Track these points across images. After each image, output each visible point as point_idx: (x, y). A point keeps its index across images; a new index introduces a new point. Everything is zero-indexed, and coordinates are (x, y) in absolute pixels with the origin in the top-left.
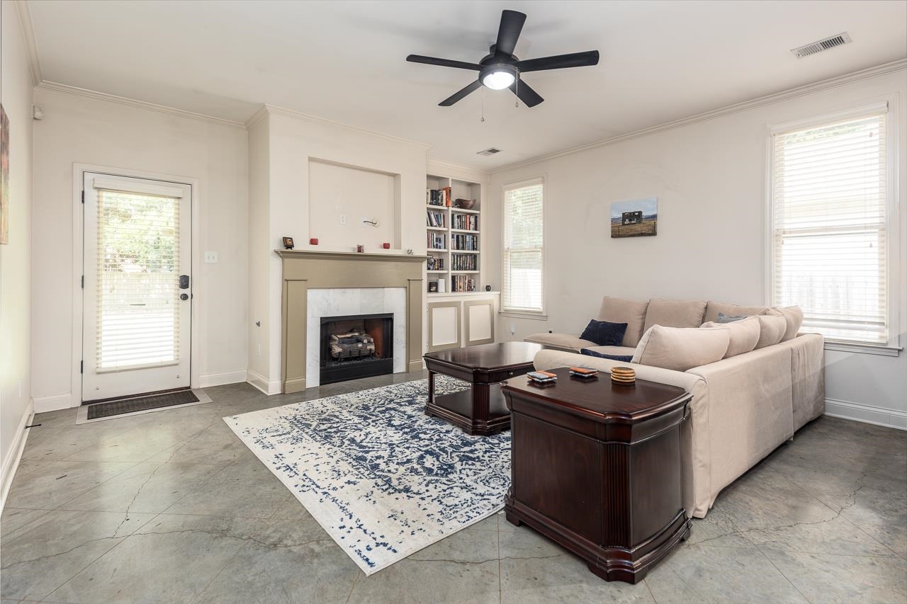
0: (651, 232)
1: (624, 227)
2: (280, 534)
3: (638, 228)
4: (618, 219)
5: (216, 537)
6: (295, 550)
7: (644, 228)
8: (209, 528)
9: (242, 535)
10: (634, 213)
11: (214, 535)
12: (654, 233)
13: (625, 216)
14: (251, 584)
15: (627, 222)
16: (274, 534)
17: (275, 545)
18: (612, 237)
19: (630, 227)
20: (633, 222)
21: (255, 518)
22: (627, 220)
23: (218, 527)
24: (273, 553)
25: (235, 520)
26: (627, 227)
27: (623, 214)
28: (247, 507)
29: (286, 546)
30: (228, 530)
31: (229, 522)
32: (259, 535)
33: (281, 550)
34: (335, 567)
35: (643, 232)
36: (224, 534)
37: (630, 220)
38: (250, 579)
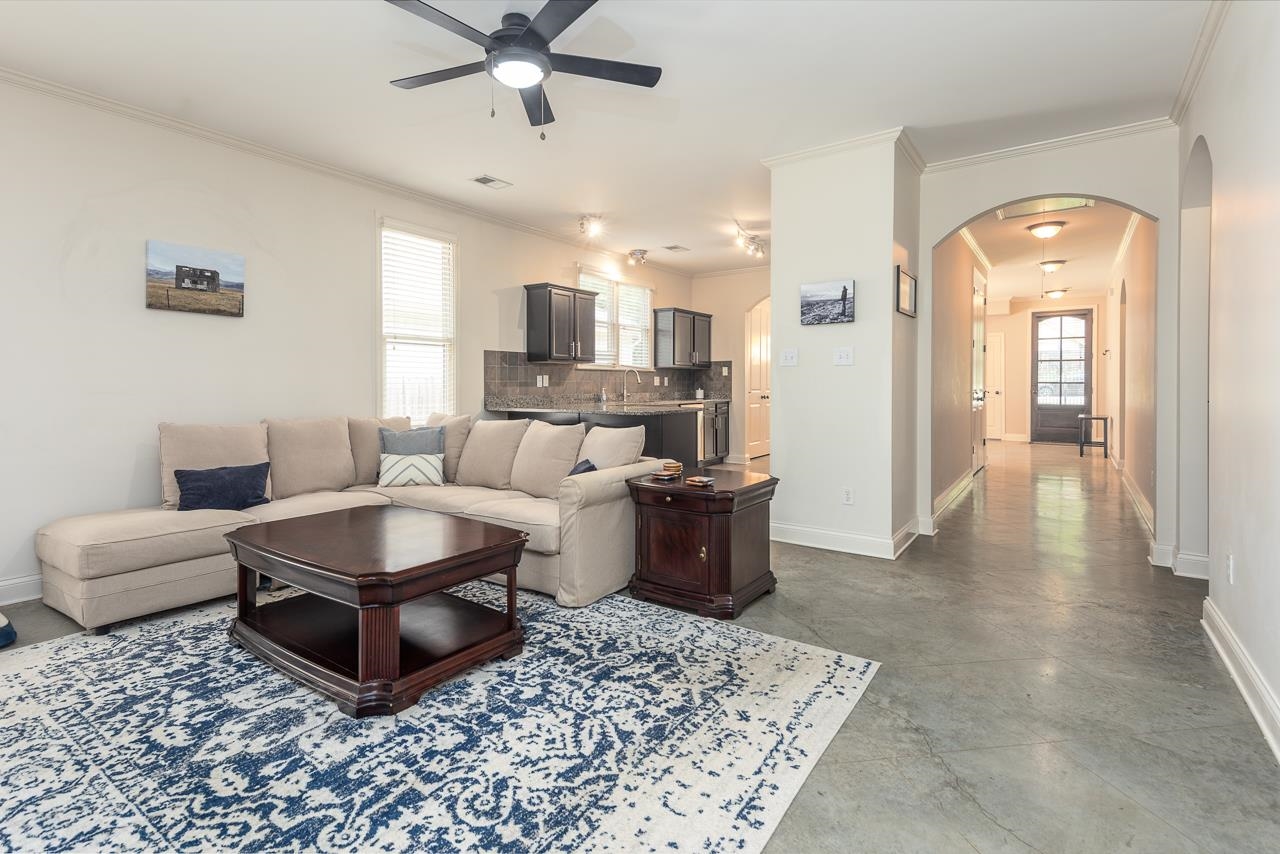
0: (236, 311)
1: (179, 292)
2: (898, 735)
3: (211, 299)
4: (166, 274)
5: (971, 785)
6: (906, 713)
7: (223, 303)
8: (969, 806)
9: (938, 764)
10: (202, 271)
11: (970, 790)
12: (240, 314)
13: (181, 273)
14: (972, 719)
15: (187, 283)
16: (904, 739)
17: (917, 730)
18: (150, 306)
19: (195, 294)
20: (199, 287)
21: (901, 773)
22: (187, 280)
23: (957, 799)
24: (926, 726)
25: (927, 791)
26: (186, 292)
27: (179, 268)
28: (890, 797)
29: (908, 722)
30: (947, 784)
31: (937, 794)
32: (921, 751)
33: (915, 723)
34: (893, 682)
35: (222, 308)
36: (957, 784)
37: (194, 282)
38: (971, 723)
